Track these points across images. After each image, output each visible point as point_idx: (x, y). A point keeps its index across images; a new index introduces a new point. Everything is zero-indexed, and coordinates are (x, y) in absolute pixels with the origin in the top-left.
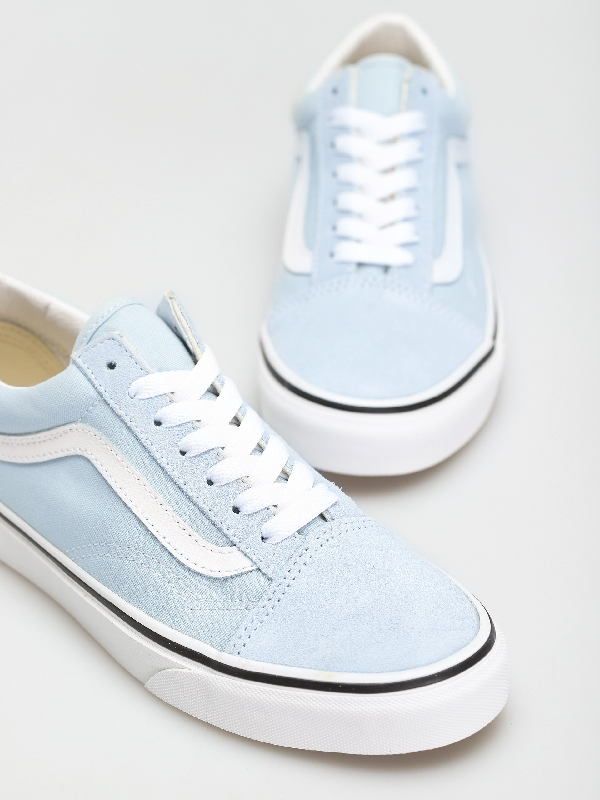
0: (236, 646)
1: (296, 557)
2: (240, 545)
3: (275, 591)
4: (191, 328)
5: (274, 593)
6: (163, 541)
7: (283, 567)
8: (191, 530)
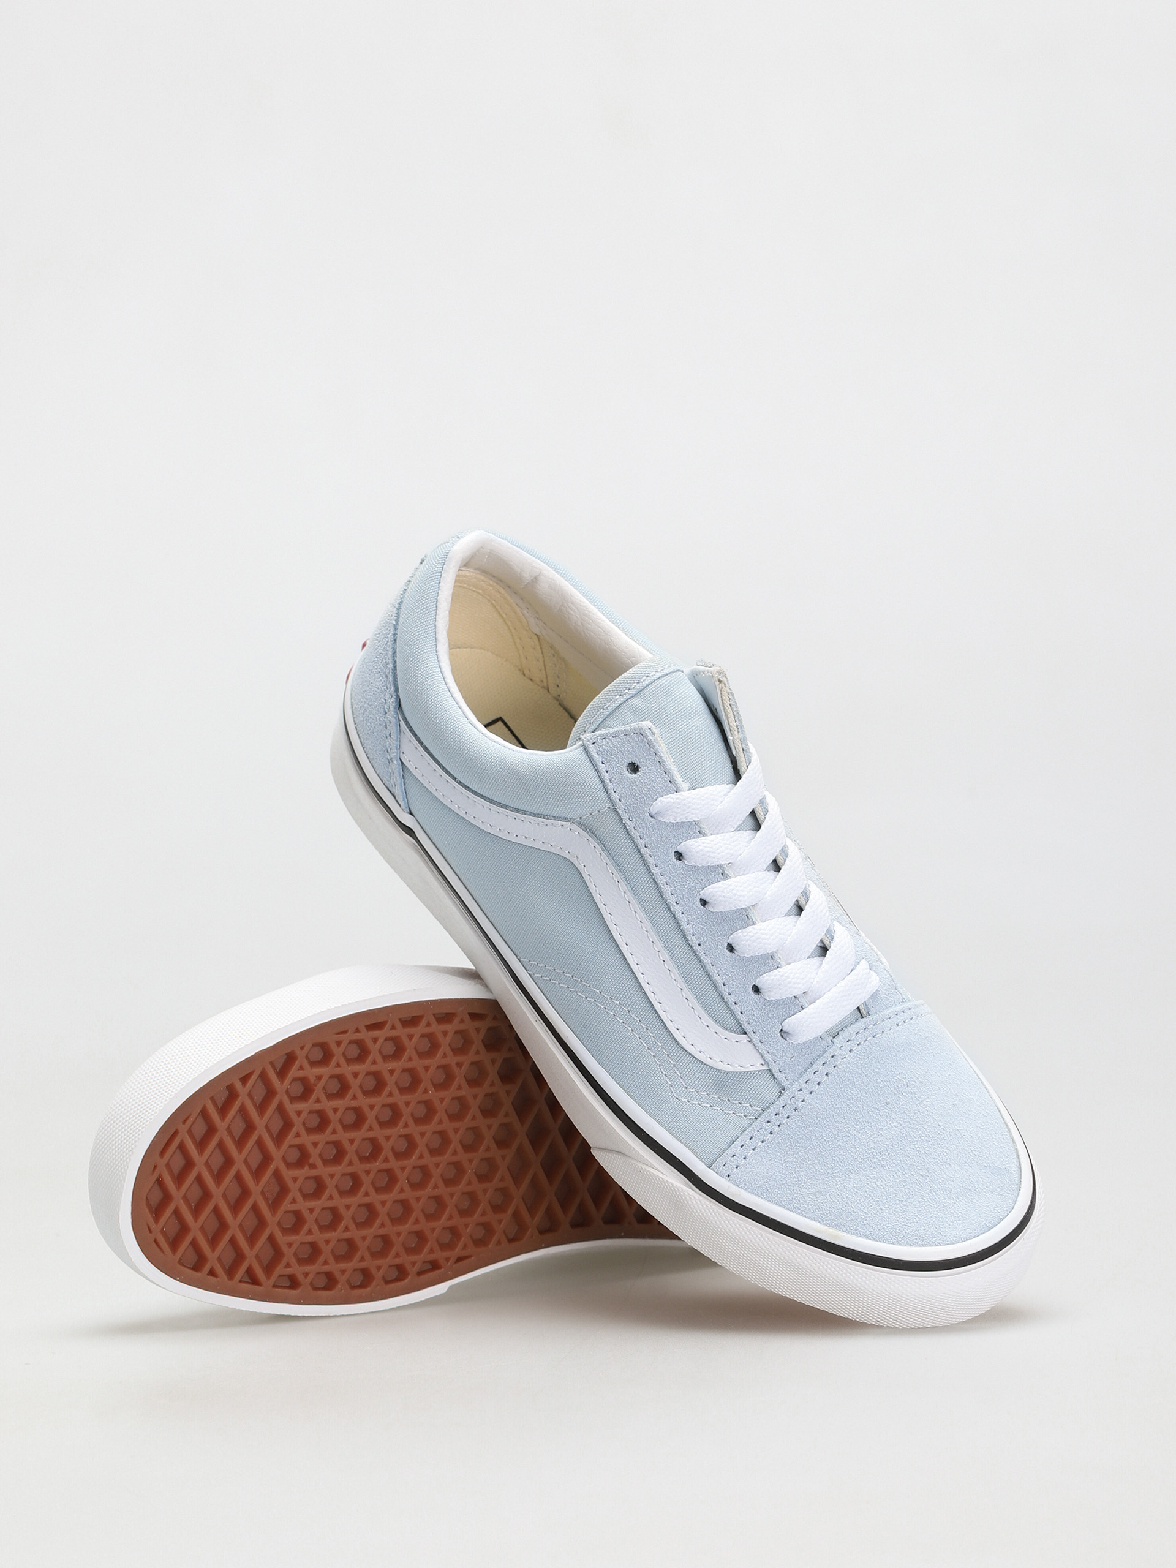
0: (726, 1165)
1: (818, 1066)
2: (754, 1037)
3: (786, 1105)
4: (739, 727)
5: (783, 1107)
6: (657, 1006)
7: (801, 1075)
8: (695, 1001)
